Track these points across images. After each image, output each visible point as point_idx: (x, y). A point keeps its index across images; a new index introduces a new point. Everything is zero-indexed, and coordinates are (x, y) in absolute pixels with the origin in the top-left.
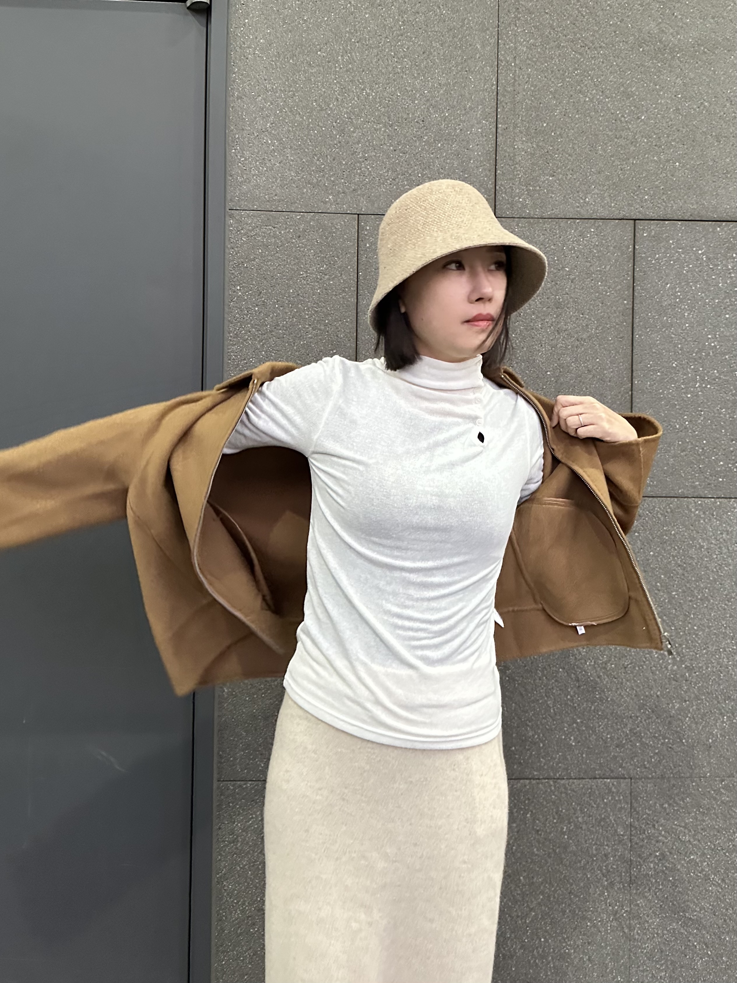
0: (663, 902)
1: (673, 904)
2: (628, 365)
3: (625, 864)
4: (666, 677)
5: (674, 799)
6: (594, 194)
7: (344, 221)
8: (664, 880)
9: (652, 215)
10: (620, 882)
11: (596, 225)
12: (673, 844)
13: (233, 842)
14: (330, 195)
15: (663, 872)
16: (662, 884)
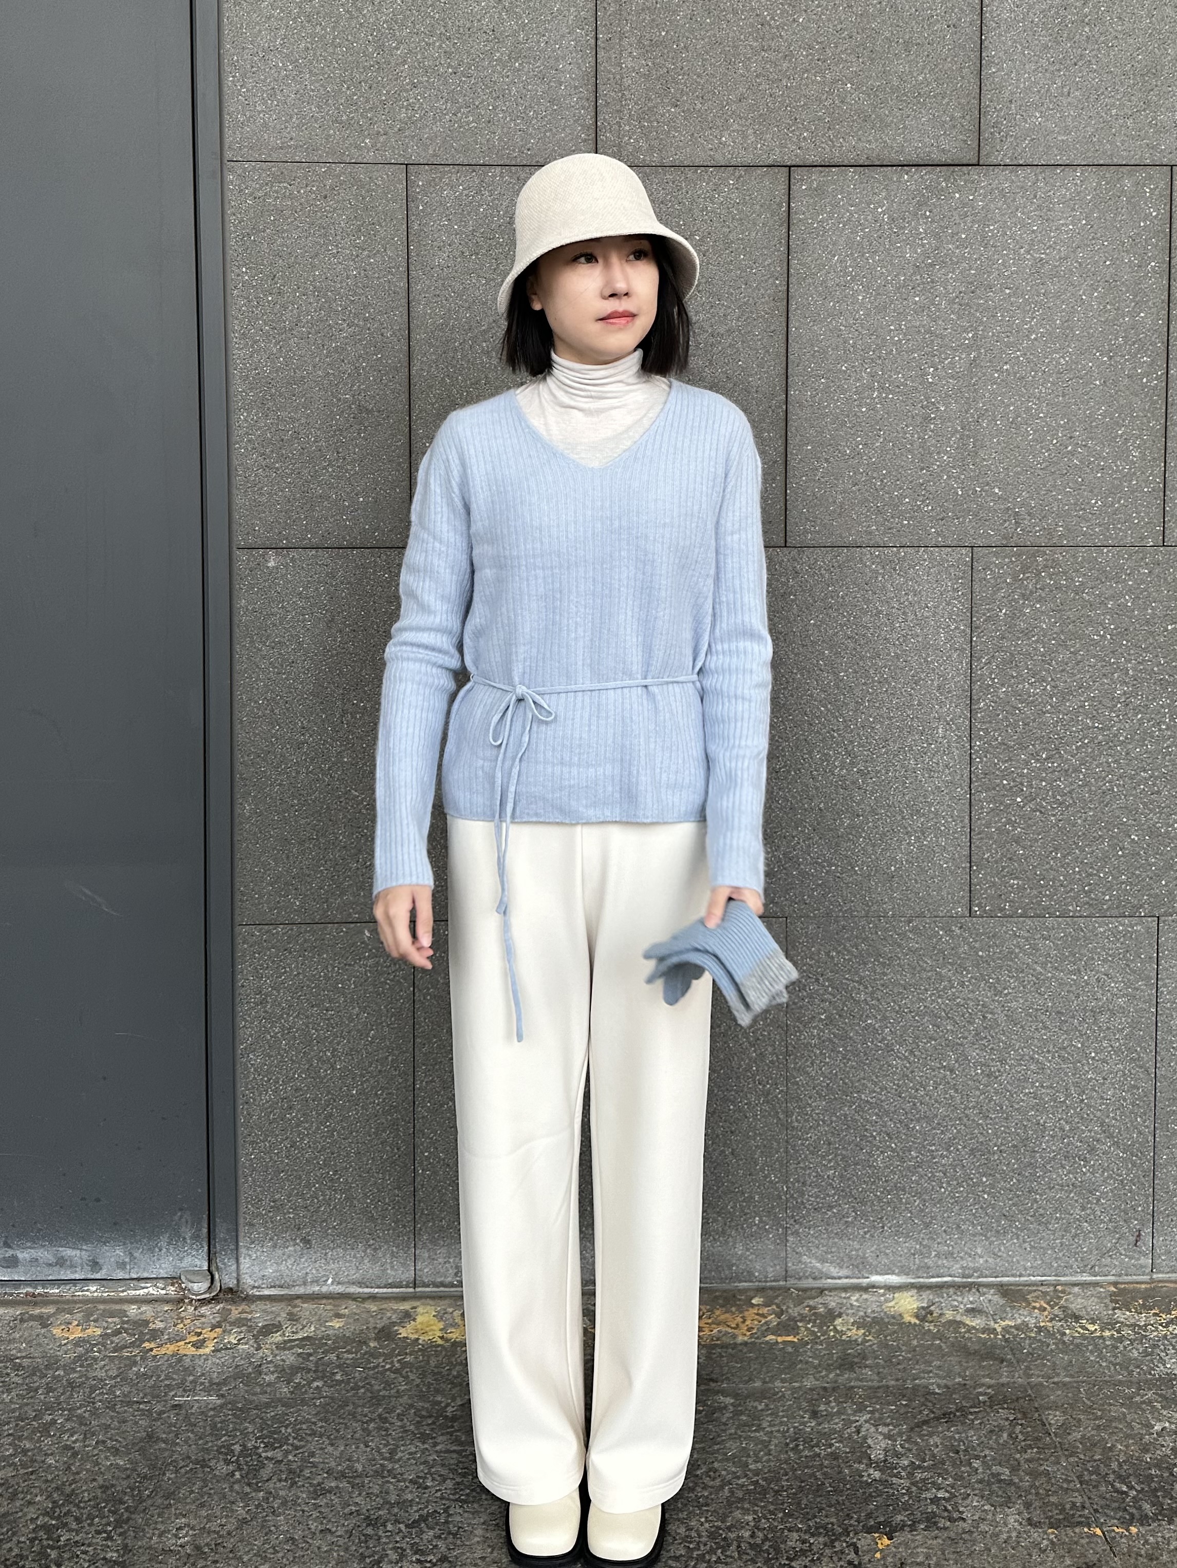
0: (829, 1079)
1: (844, 1083)
2: (781, 369)
3: (780, 1030)
4: (832, 784)
5: (845, 946)
6: (734, 131)
7: (387, 174)
8: (832, 1051)
9: (812, 159)
10: (772, 1054)
11: (737, 174)
12: (844, 1004)
13: (261, 1003)
14: (366, 137)
15: (830, 1040)
16: (830, 1057)
